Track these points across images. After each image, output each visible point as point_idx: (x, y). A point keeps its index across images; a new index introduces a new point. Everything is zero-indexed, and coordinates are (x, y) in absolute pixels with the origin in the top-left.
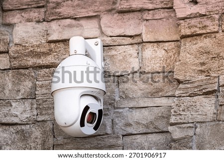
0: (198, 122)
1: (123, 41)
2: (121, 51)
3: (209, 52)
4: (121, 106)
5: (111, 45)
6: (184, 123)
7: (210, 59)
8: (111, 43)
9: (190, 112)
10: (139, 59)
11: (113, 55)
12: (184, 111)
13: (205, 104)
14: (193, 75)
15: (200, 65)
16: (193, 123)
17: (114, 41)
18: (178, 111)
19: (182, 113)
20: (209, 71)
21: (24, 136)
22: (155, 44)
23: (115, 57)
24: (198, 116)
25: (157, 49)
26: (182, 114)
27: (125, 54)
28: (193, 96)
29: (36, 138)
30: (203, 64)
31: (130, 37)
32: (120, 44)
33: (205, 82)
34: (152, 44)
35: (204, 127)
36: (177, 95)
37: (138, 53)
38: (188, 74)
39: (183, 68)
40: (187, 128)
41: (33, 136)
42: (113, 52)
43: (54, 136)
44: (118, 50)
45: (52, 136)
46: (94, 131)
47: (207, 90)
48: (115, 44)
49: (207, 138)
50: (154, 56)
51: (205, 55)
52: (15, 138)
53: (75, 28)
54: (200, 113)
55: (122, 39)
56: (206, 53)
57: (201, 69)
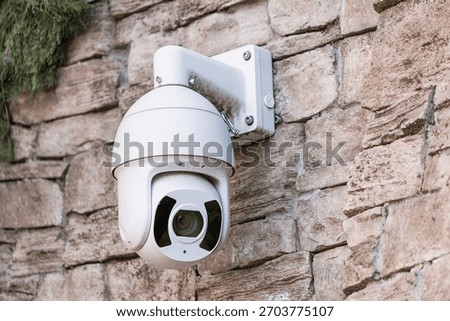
0: (391, 202)
1: (308, 41)
2: (305, 65)
3: (419, 35)
4: (307, 188)
5: (286, 54)
6: (367, 208)
7: (420, 48)
8: (286, 51)
9: (380, 181)
10: (337, 77)
11: (292, 77)
12: (367, 179)
13: (405, 157)
14: (393, 93)
15: (403, 67)
16: (382, 205)
17: (291, 46)
18: (358, 182)
19: (365, 185)
20: (419, 78)
21: (149, 279)
22: (365, 37)
23: (296, 79)
24: (393, 188)
25: (368, 46)
26: (364, 187)
27: (311, 69)
28: (390, 143)
29: (169, 281)
30: (408, 63)
31: (322, 29)
32: (301, 50)
33: (410, 104)
34: (359, 38)
35: (399, 211)
36: (365, 144)
37: (335, 63)
38: (383, 93)
39: (376, 80)
40: (372, 218)
41: (164, 277)
42: (292, 70)
43: (197, 271)
44: (299, 64)
45: (194, 273)
46: (206, 253)
47: (407, 123)
48: (293, 52)
49: (402, 236)
50: (361, 64)
51: (412, 41)
52: (135, 286)
53: (227, 31)
54: (396, 180)
55: (306, 38)
56: (414, 36)
57: (405, 75)
